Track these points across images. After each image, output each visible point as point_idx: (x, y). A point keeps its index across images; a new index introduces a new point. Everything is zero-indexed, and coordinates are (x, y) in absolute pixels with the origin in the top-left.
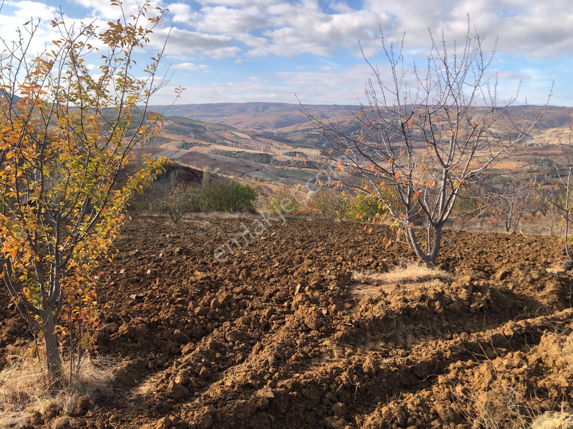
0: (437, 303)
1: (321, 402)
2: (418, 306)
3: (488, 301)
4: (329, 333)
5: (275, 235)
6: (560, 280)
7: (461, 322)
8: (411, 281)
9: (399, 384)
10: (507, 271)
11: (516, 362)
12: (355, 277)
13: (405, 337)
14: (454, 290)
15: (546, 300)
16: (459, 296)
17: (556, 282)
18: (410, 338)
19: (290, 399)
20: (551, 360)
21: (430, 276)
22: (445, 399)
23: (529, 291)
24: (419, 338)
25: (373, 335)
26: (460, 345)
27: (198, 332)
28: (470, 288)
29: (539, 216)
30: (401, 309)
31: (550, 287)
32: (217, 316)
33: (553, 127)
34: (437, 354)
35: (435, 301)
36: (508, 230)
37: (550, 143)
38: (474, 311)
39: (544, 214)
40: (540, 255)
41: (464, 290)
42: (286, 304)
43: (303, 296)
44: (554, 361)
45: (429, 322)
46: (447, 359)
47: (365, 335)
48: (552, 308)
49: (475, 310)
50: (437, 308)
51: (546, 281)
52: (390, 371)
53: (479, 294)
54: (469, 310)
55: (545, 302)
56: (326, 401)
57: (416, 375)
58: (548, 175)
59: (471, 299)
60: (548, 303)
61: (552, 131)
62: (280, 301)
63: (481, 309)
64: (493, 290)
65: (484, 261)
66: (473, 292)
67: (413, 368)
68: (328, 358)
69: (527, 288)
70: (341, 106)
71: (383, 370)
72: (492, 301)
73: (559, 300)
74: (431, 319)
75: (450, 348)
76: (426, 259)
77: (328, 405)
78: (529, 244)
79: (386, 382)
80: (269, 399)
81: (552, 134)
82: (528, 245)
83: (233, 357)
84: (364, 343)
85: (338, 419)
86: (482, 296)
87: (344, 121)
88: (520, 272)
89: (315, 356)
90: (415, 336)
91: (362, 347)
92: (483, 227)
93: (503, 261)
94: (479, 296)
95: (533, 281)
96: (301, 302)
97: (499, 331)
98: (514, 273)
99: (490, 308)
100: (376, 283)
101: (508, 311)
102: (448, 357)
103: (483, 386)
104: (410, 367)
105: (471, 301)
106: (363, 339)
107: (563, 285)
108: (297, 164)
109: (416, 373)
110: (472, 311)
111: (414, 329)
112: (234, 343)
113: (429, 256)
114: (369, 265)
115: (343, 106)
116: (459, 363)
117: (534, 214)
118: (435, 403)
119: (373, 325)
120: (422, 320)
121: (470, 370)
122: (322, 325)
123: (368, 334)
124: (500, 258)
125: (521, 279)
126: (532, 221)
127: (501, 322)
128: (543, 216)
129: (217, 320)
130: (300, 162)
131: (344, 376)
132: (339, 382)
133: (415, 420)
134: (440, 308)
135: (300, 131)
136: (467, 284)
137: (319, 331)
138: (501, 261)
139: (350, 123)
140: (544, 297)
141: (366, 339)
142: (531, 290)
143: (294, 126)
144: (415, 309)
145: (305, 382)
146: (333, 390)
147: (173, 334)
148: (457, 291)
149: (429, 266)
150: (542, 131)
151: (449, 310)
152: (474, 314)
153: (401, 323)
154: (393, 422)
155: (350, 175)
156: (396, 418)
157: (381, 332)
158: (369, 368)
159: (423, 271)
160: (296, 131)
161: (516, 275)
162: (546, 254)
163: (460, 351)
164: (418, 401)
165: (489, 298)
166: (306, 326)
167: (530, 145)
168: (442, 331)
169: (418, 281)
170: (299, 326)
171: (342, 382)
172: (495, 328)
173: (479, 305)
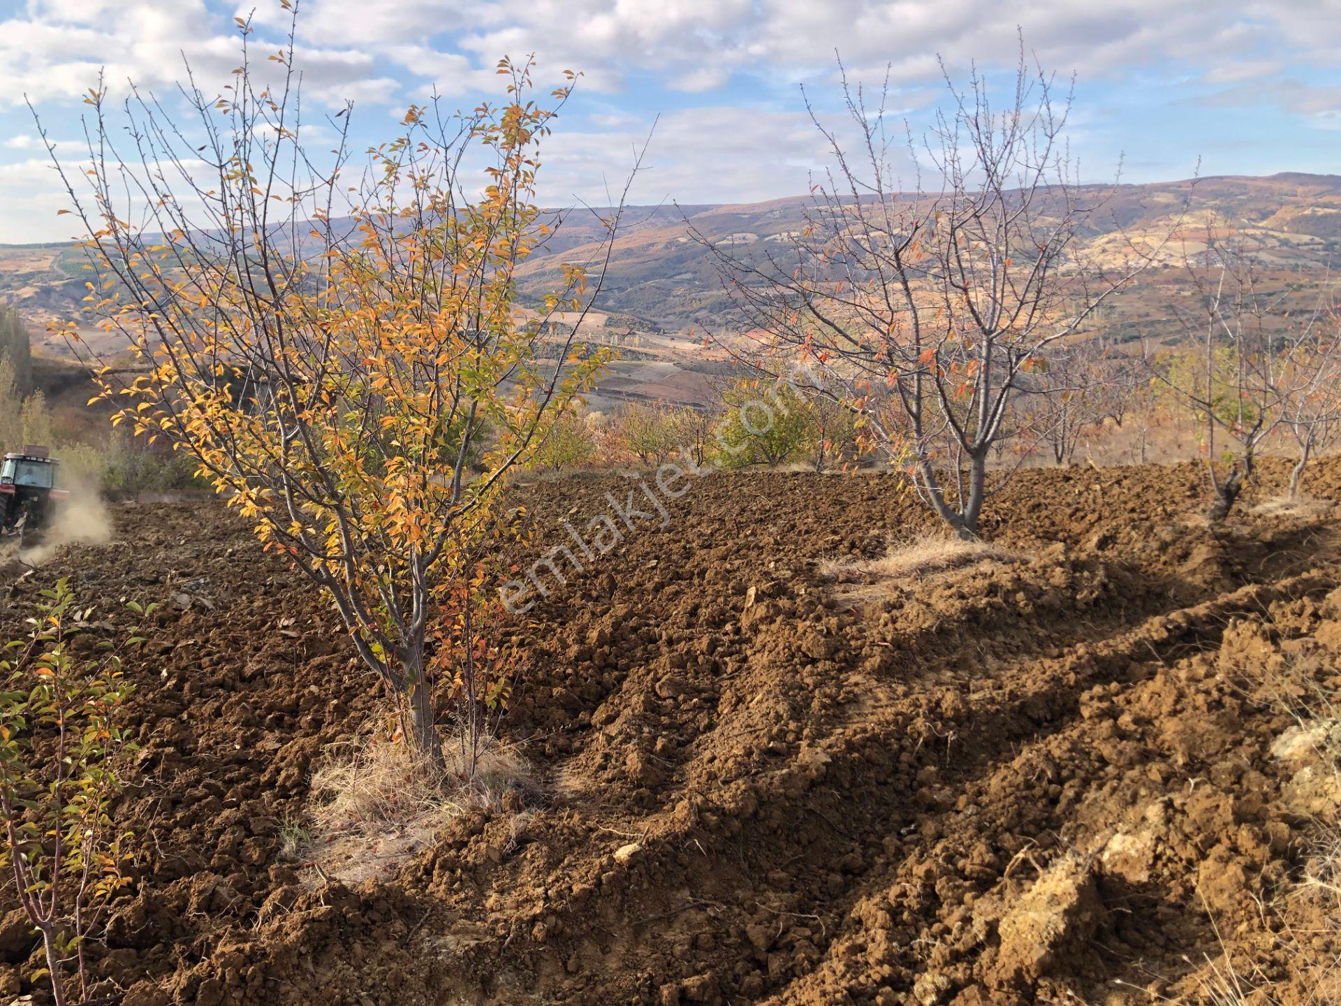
0: (1020, 596)
1: (896, 771)
2: (989, 604)
3: (1104, 586)
4: (852, 663)
5: (578, 512)
6: (1217, 537)
7: (1066, 627)
8: (936, 569)
9: (1006, 734)
10: (1108, 534)
11: (1201, 671)
12: (825, 572)
13: (981, 660)
14: (1040, 572)
15: (1198, 577)
16: (1051, 581)
17: (1211, 543)
18: (990, 660)
19: (852, 766)
20: (1257, 664)
21: (969, 555)
22: (1110, 737)
23: (1160, 566)
24: (1005, 660)
25: (927, 660)
26: (1088, 661)
27: (593, 690)
28: (1068, 566)
29: (1111, 428)
30: (963, 611)
31: (1200, 553)
32: (612, 659)
33: (1108, 232)
34: (1053, 679)
35: (1015, 592)
36: (1059, 460)
37: (1105, 268)
38: (1084, 607)
39: (1119, 423)
40: (1147, 501)
41: (1058, 570)
42: (728, 627)
43: (768, 607)
44: (1263, 665)
45: (1013, 632)
46: (1071, 687)
47: (914, 662)
48: (1213, 590)
49: (1087, 604)
50: (1022, 604)
51: (1190, 543)
52: (987, 712)
53: (1086, 574)
54: (1075, 606)
55: (1197, 580)
56: (904, 767)
57: (1030, 718)
58: (1105, 339)
59: (1073, 586)
60: (1205, 582)
61: (1106, 240)
62: (716, 623)
63: (1096, 600)
64: (1107, 566)
65: (1047, 522)
66: (1075, 571)
67: (1023, 704)
68: (871, 702)
69: (1158, 561)
70: (641, 208)
71: (976, 712)
72: (1111, 586)
73: (1223, 573)
74: (1015, 626)
75: (1071, 669)
76: (957, 522)
77: (908, 774)
78: (1119, 482)
79: (986, 731)
80: (825, 764)
81: (1107, 246)
82: (1116, 486)
83: (692, 720)
84: (918, 675)
85: (942, 789)
86: (1093, 578)
87: (653, 245)
88: (1133, 533)
89: (849, 702)
90: (997, 656)
91: (918, 681)
92: (1003, 459)
93: (1089, 517)
94: (1087, 579)
95: (1164, 547)
96: (767, 617)
97: (1140, 633)
98: (1122, 537)
99: (1111, 598)
100: (868, 579)
101: (1138, 602)
102: (1072, 683)
103: (1165, 709)
104: (1017, 703)
105: (1074, 589)
106: (915, 668)
107: (1223, 547)
108: (552, 351)
109: (1030, 713)
110: (1081, 605)
111: (992, 646)
112: (675, 699)
113: (963, 515)
114: (835, 548)
115: (646, 207)
116: (1098, 689)
117: (1099, 422)
118: (1095, 744)
119: (923, 642)
120: (1001, 628)
121: (1121, 697)
122: (837, 650)
123: (919, 659)
124: (1082, 514)
125: (1139, 545)
126: (1099, 440)
127: (1134, 621)
128: (1116, 427)
129: (616, 668)
130: (558, 346)
131: (920, 723)
132: (915, 735)
133: (1073, 771)
134: (1026, 605)
135: (551, 273)
136: (1062, 558)
137: (833, 660)
138: (1083, 518)
139: (666, 247)
140: (1193, 572)
141: (919, 667)
142: (1165, 563)
143: (538, 261)
144: (985, 609)
145: (863, 739)
146: (910, 749)
147: (551, 696)
148: (1045, 572)
149: (964, 536)
150: (1086, 242)
151: (1042, 606)
152: (1085, 612)
153: (967, 636)
154: (1039, 778)
155: (679, 369)
156: (1043, 771)
157: (938, 654)
158: (956, 709)
159: (954, 547)
160: (543, 274)
161: (1125, 541)
162: (1159, 498)
163: (1089, 672)
164: (1066, 745)
165: (1106, 581)
166: (805, 655)
167: (1063, 275)
168: (1040, 645)
169: (948, 566)
170: (793, 656)
171: (920, 734)
172: (1130, 630)
173: (1092, 593)
